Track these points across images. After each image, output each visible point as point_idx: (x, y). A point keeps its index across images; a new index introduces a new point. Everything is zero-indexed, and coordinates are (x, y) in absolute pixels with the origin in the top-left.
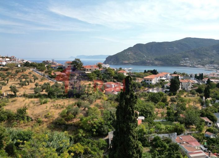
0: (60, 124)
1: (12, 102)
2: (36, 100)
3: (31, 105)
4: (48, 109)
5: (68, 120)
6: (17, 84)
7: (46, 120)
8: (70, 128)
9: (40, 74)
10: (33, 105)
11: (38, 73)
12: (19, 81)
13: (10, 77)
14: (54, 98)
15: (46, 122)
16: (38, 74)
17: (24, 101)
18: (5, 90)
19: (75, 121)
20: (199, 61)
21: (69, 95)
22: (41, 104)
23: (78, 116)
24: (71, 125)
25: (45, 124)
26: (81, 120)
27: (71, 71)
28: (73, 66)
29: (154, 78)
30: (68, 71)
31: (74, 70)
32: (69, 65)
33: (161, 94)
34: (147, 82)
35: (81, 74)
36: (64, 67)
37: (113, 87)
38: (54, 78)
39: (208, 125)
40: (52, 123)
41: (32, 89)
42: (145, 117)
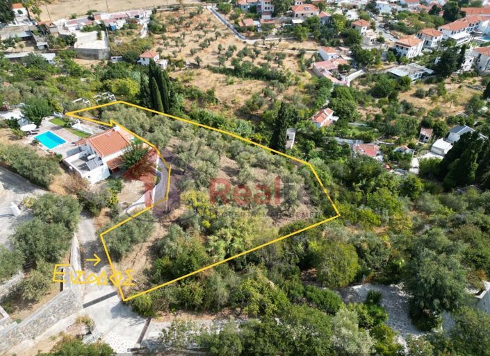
0: (245, 113)
1: (197, 75)
2: (222, 77)
3: (218, 84)
4: (234, 92)
5: (252, 109)
6: (195, 42)
7: (233, 105)
8: (253, 118)
9: (223, 20)
11: (220, 18)
14: (241, 77)
15: (233, 108)
16: (220, 21)
17: (209, 76)
18: (185, 53)
19: (260, 112)
21: (257, 75)
22: (227, 85)
23: (262, 108)
24: (255, 116)
25: (232, 110)
26: (265, 112)
27: (269, 17)
28: (273, 6)
29: (417, 44)
30: (264, 17)
31: (274, 15)
32: (267, 6)
33: (403, 83)
34: (399, 50)
35: (284, 25)
36: (260, 7)
37: (330, 58)
38: (243, 32)
39: (425, 139)
40: (238, 110)
41: (214, 53)
42: (340, 118)
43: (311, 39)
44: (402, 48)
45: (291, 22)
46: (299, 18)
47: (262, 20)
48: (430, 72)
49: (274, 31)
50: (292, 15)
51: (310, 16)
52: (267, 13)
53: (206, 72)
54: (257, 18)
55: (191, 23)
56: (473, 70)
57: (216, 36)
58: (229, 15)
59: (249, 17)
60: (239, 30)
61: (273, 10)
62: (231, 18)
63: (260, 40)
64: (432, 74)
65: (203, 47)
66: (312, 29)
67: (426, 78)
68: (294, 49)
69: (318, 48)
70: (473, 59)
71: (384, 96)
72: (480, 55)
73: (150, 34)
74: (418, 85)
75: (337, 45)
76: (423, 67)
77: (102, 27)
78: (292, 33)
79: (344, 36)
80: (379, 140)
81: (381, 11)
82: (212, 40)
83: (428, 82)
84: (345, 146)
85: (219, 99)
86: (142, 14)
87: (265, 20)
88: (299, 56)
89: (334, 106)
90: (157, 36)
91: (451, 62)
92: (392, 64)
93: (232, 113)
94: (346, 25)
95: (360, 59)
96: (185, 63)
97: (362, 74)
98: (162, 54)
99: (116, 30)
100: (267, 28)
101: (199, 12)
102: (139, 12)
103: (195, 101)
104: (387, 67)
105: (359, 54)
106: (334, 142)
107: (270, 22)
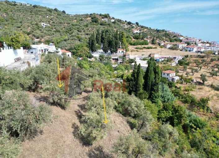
1: (198, 89)
6: (208, 73)
10: (216, 98)
12: (211, 70)
13: (204, 65)
17: (209, 91)
18: (196, 76)
53: (208, 89)
90: (181, 67)
98: (178, 74)
99: (159, 61)
102: (177, 56)
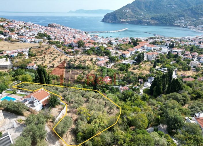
0: (77, 82)
2: (64, 70)
3: (64, 73)
5: (80, 80)
7: (72, 79)
8: (81, 83)
9: (59, 50)
11: (57, 49)
14: (72, 69)
17: (59, 70)
18: (46, 63)
19: (83, 80)
20: (193, 21)
21: (78, 68)
22: (68, 72)
23: (84, 79)
24: (82, 82)
26: (85, 80)
27: (77, 48)
28: (78, 44)
29: (129, 53)
30: (75, 48)
31: (79, 47)
32: (76, 44)
33: (128, 65)
34: (124, 56)
35: (83, 50)
36: (73, 45)
37: (102, 60)
38: (68, 53)
39: (141, 83)
40: (74, 81)
41: (58, 62)
42: (112, 79)
43: (94, 54)
44: (124, 55)
45: (85, 49)
46: (88, 48)
47: (75, 49)
48: (135, 61)
49: (80, 53)
50: (85, 47)
51: (91, 47)
52: (76, 47)
54: (73, 48)
55: (47, 52)
56: (147, 60)
57: (58, 56)
58: (61, 48)
59: (70, 48)
60: (67, 53)
61: (78, 46)
62: (62, 49)
63: (75, 56)
64: (136, 62)
65: (54, 60)
66: (94, 51)
67: (134, 64)
68: (88, 58)
69: (97, 57)
70: (146, 56)
71: (124, 70)
72: (148, 55)
73: (30, 57)
74: (133, 66)
75: (103, 56)
76: (132, 60)
77: (7, 56)
78: (87, 53)
79: (105, 52)
80: (127, 85)
81: (114, 44)
82: (57, 57)
83: (135, 65)
84: (117, 88)
85: (66, 78)
86: (24, 50)
87: (76, 49)
88: (91, 60)
89: (109, 75)
90: (33, 58)
91: (141, 58)
92: (123, 60)
93: (72, 82)
94: (105, 49)
95: (112, 60)
96: (47, 66)
97: (114, 64)
98: (37, 64)
99: (14, 57)
100: (77, 52)
101: (49, 48)
102: (23, 50)
103: (55, 80)
104: (121, 61)
105: (112, 58)
106: (113, 87)
107: (78, 50)
